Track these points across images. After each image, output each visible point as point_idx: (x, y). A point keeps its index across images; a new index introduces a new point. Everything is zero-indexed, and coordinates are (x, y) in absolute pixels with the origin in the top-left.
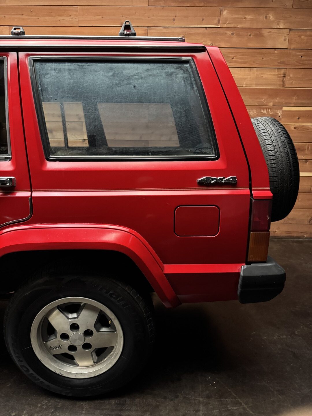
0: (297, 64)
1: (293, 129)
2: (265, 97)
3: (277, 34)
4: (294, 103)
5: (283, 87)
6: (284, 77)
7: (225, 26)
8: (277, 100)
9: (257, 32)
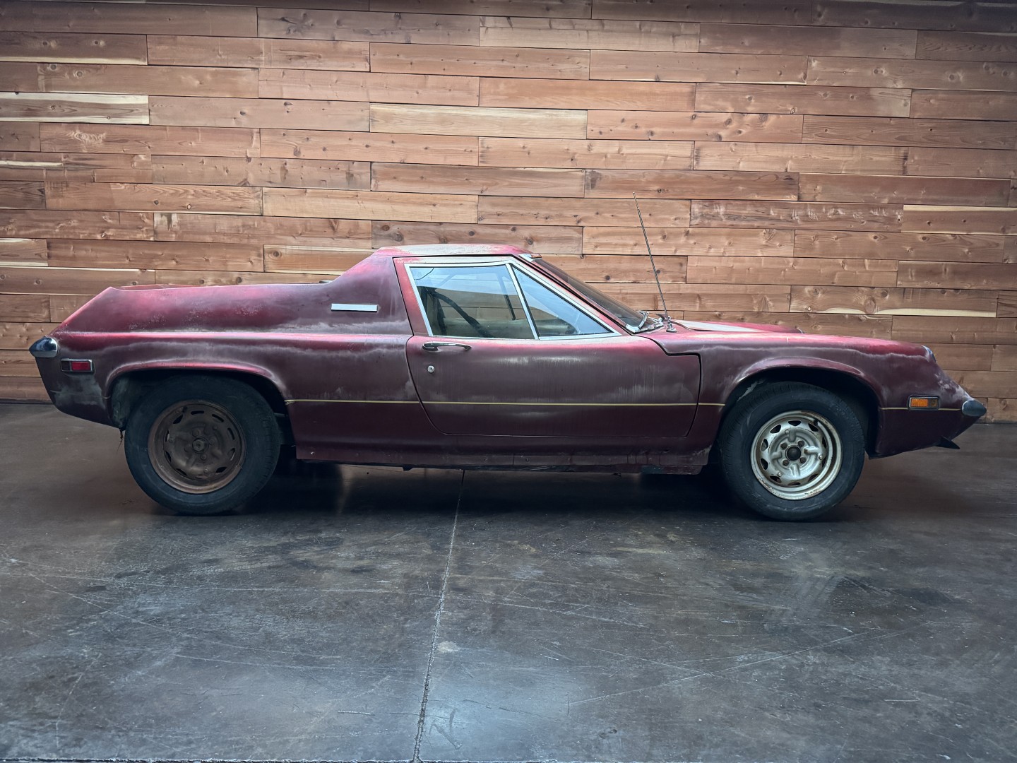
0: (926, 140)
1: (922, 240)
2: (877, 190)
3: (893, 96)
4: (922, 200)
5: (904, 174)
6: (906, 159)
7: (815, 83)
8: (894, 195)
9: (864, 93)
